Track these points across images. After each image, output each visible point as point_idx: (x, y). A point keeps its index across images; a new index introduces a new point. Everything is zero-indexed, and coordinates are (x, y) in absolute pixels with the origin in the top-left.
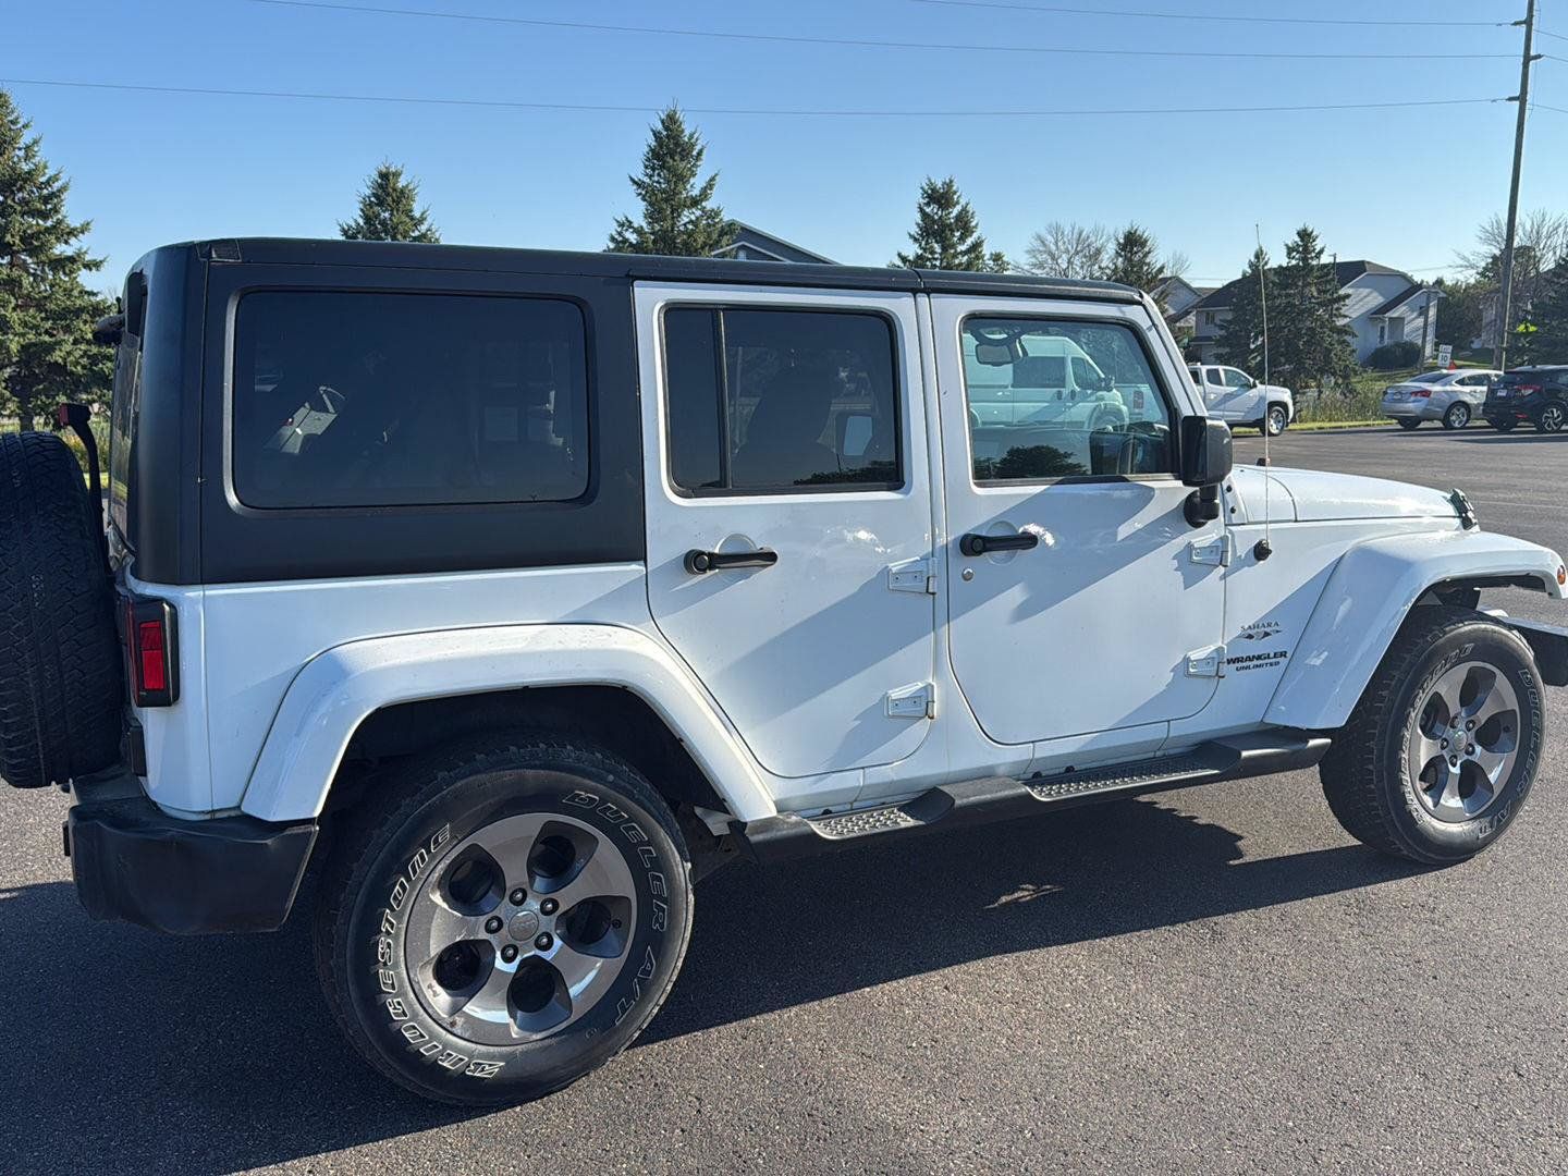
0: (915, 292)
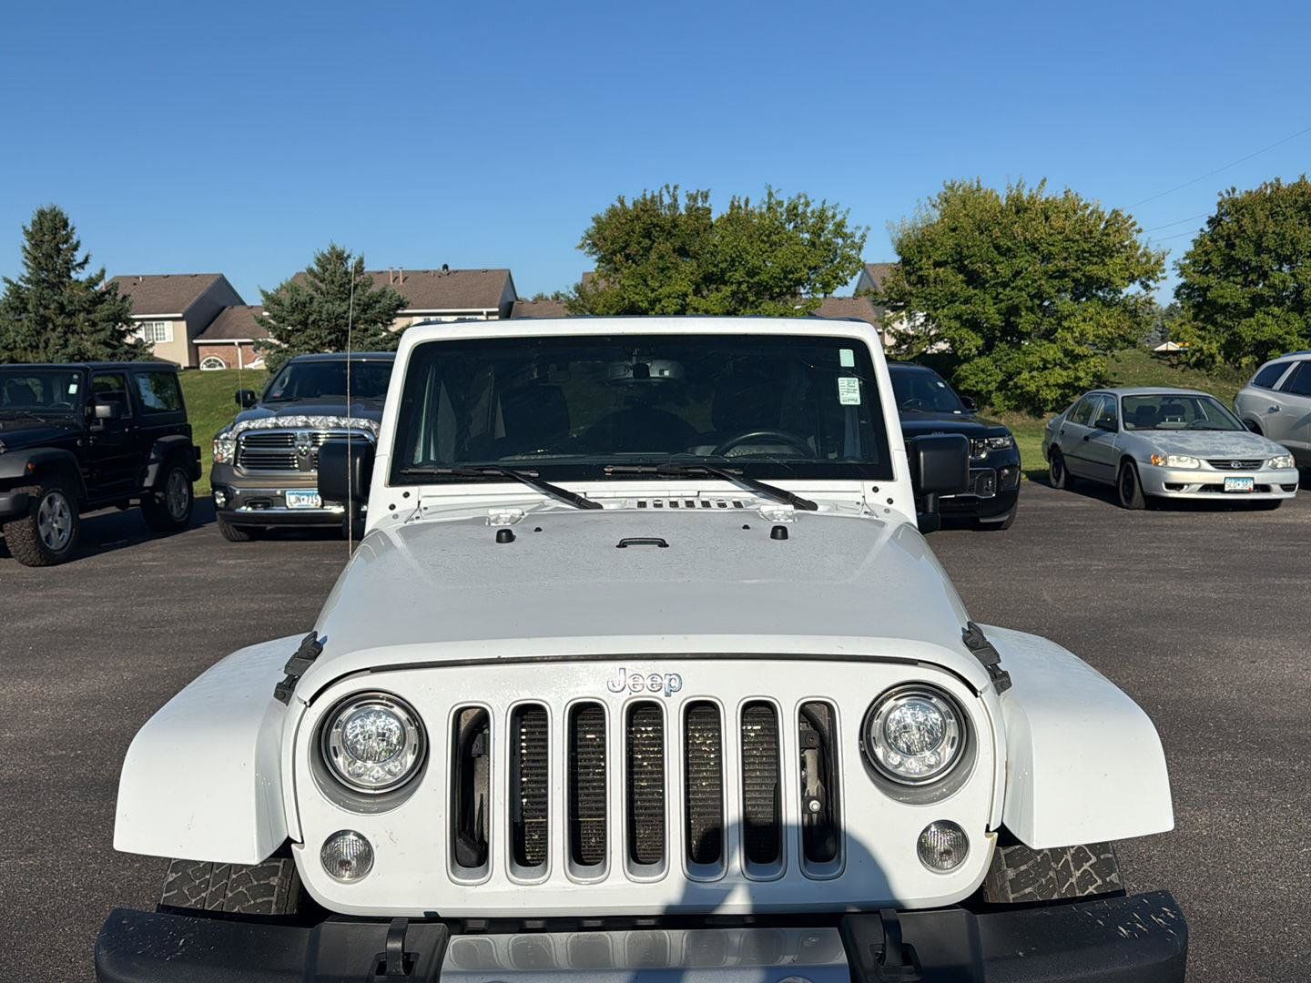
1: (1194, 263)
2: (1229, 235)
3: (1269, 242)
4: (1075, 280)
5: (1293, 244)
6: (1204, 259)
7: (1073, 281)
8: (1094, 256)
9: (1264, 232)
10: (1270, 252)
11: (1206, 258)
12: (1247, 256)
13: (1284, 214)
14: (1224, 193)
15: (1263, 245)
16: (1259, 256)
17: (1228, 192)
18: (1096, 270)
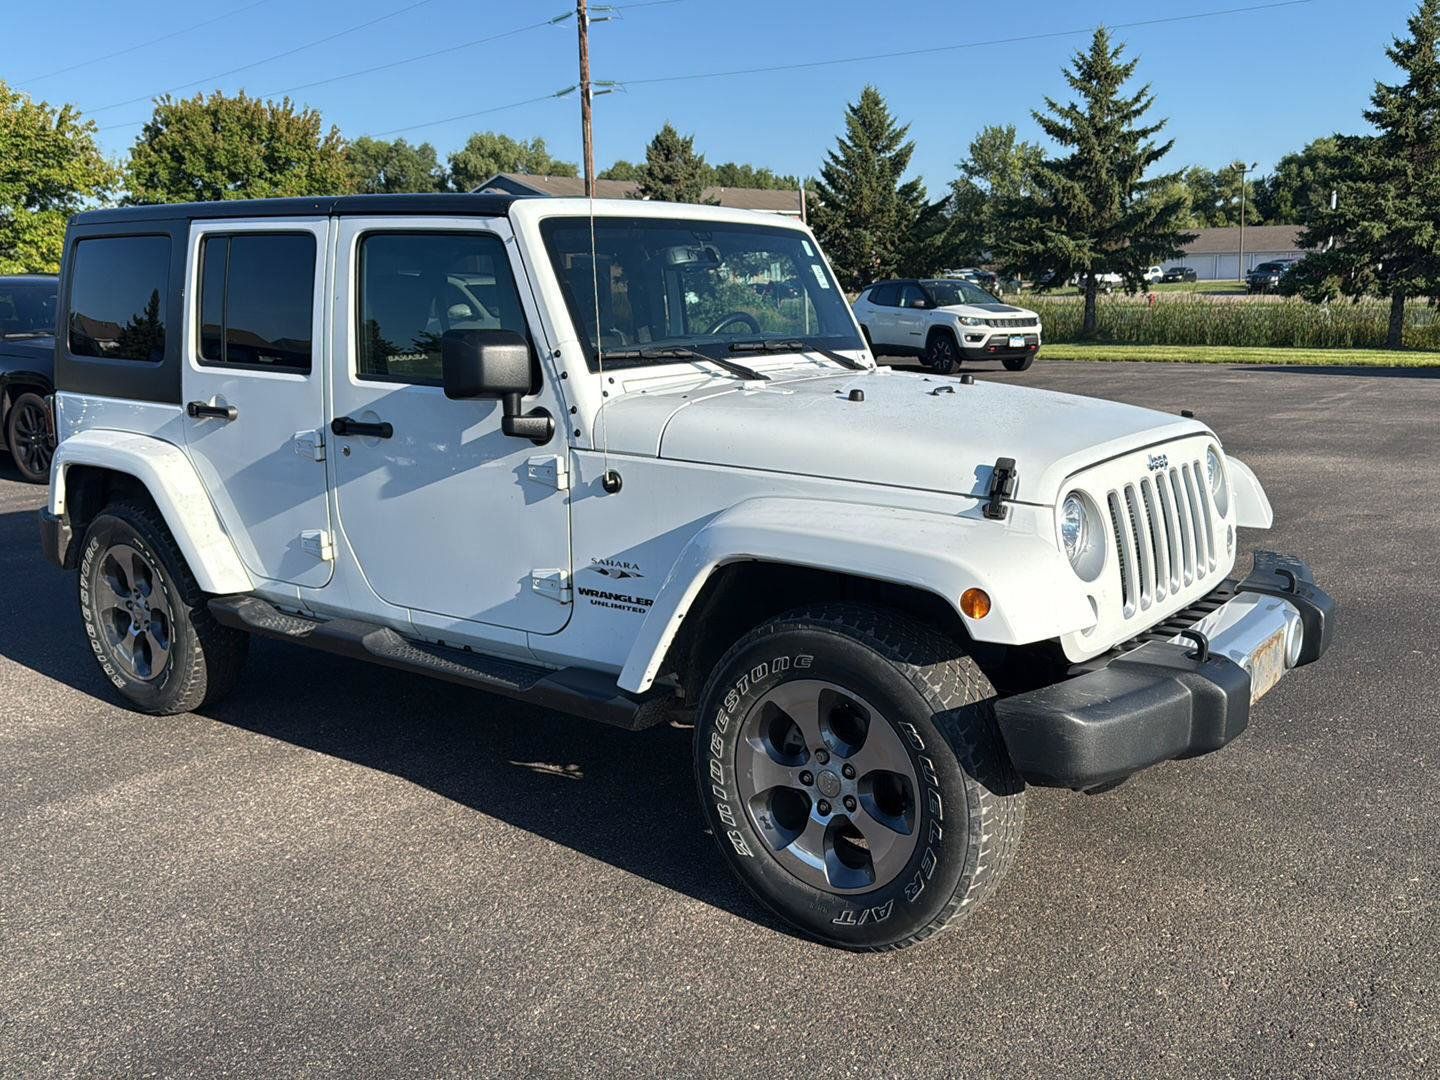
0: (330, 215)
1: (138, 175)
2: (174, 146)
3: (221, 158)
4: (30, 185)
5: (245, 162)
6: (148, 170)
7: (28, 186)
8: (49, 158)
9: (213, 147)
10: (222, 168)
11: (152, 170)
12: (198, 171)
13: (230, 131)
14: (158, 99)
15: (215, 160)
16: (211, 172)
17: (162, 99)
18: (55, 174)
